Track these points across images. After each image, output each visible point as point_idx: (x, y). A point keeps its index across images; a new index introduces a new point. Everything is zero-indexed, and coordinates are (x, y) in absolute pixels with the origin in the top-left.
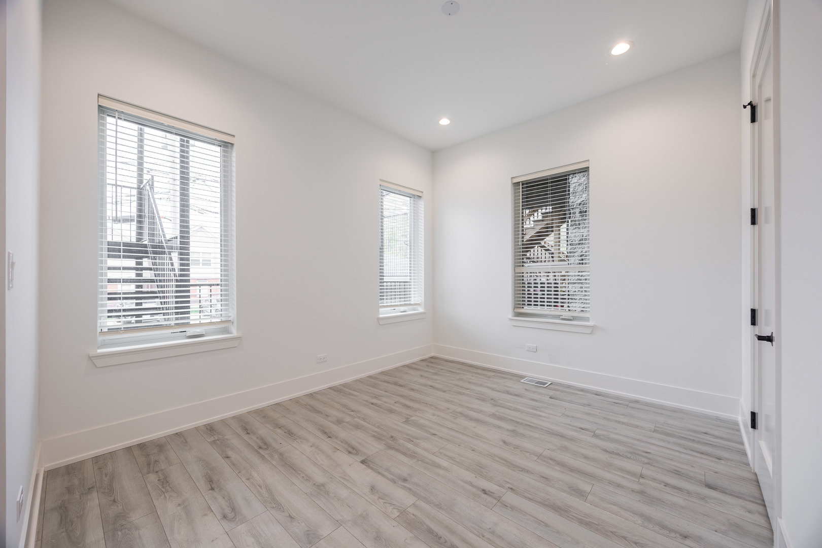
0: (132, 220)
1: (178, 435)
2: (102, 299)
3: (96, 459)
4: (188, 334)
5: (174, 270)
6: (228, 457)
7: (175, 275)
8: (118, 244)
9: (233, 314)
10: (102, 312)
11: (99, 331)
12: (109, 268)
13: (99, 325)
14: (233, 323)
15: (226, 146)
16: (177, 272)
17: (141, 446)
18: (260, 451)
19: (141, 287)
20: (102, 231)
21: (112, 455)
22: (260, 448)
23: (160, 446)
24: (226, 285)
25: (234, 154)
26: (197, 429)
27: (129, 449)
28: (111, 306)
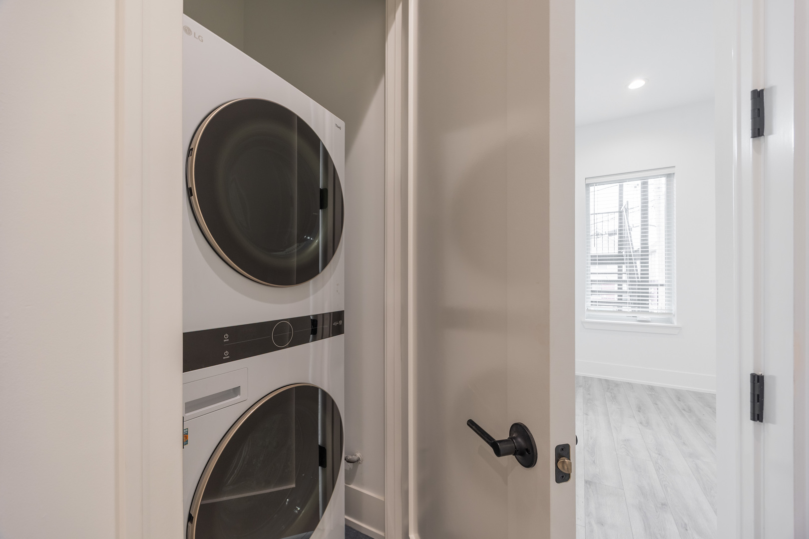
0: (615, 234)
1: (629, 383)
2: (588, 295)
3: (585, 377)
4: (638, 319)
5: (637, 274)
6: (656, 404)
7: (638, 278)
8: (595, 256)
9: (674, 309)
10: (588, 291)
11: (586, 309)
12: (592, 273)
13: (586, 306)
14: (674, 316)
15: (669, 176)
16: (639, 276)
17: (607, 381)
18: (683, 411)
19: (621, 296)
20: (588, 249)
21: (592, 378)
22: (684, 410)
23: (617, 384)
24: (668, 285)
25: (675, 181)
26: (642, 385)
27: (600, 380)
28: (593, 299)
